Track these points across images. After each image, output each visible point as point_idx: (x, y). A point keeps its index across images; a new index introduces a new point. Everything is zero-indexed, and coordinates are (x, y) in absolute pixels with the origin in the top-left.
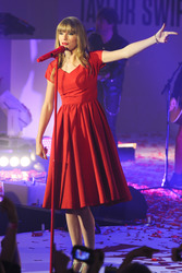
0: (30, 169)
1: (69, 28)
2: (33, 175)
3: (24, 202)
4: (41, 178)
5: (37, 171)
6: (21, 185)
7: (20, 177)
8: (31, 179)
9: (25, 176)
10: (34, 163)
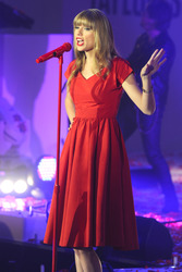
0: (27, 195)
1: (85, 21)
2: (31, 204)
3: (18, 237)
4: (40, 207)
5: (35, 198)
6: (15, 216)
7: (13, 205)
8: (27, 208)
9: (20, 205)
10: (31, 188)
